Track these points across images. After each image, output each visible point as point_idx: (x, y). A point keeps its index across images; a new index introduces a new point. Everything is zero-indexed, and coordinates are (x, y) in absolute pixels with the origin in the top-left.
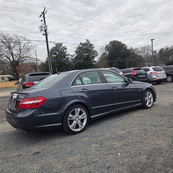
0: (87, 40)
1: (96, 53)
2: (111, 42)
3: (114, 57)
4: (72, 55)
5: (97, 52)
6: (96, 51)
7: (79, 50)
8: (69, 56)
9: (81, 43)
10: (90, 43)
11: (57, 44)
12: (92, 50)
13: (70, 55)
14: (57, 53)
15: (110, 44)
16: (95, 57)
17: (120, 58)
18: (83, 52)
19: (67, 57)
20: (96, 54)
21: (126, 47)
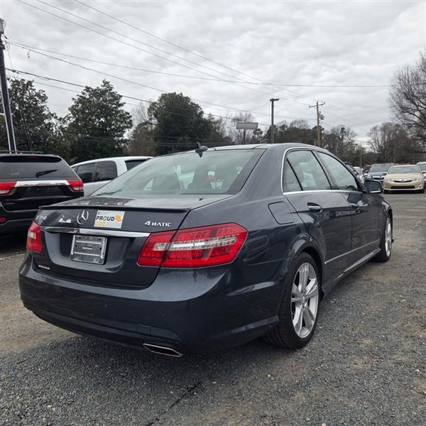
0: (106, 83)
1: (128, 120)
2: (164, 97)
3: (172, 135)
4: (61, 118)
5: (131, 116)
6: (128, 113)
7: (80, 105)
8: (53, 120)
9: (88, 89)
10: (113, 91)
11: (17, 81)
12: (119, 112)
13: (56, 117)
14: (17, 108)
15: (160, 100)
16: (127, 130)
17: (187, 138)
18: (92, 114)
19: (46, 121)
20: (129, 123)
21: (202, 113)
